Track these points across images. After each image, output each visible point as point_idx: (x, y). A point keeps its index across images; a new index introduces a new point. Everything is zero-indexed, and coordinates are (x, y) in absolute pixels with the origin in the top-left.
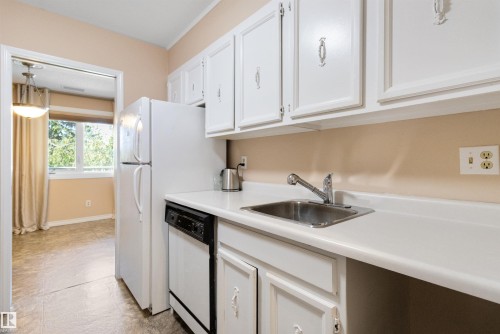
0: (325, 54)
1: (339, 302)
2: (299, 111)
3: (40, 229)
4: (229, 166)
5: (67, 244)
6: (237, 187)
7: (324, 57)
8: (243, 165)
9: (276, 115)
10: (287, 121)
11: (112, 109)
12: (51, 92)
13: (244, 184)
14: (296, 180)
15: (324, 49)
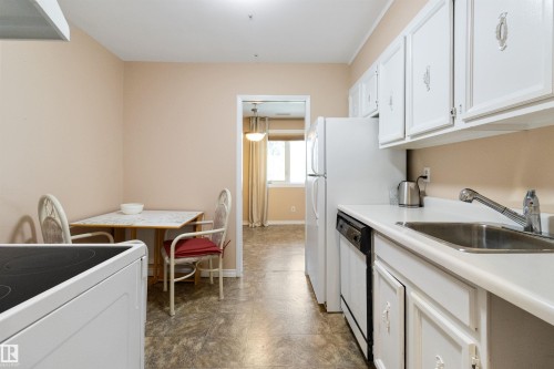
0: (506, 33)
1: (479, 340)
2: (472, 112)
3: (263, 226)
4: (409, 179)
5: (277, 239)
6: (417, 202)
7: (505, 38)
8: (425, 177)
9: (446, 120)
10: (460, 125)
11: (303, 127)
12: (270, 119)
13: (426, 199)
14: (471, 196)
15: (506, 28)
